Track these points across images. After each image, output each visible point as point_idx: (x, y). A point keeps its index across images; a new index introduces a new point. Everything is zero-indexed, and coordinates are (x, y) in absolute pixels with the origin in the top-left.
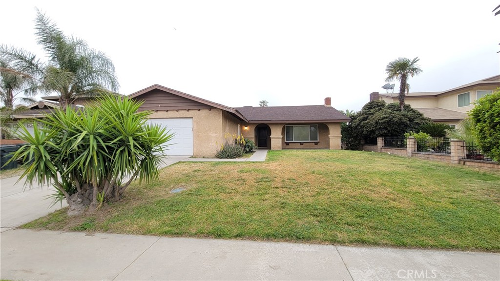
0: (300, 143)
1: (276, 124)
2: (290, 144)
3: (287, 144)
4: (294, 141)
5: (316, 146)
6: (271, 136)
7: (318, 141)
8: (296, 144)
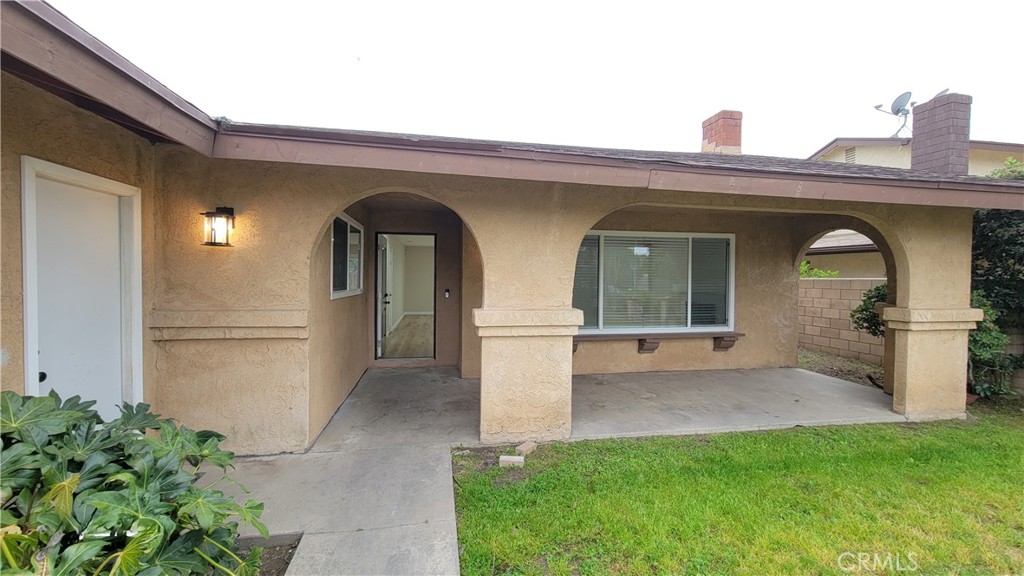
0: (639, 338)
4: (603, 330)
5: (721, 360)
6: (480, 317)
7: (730, 328)
8: (616, 346)
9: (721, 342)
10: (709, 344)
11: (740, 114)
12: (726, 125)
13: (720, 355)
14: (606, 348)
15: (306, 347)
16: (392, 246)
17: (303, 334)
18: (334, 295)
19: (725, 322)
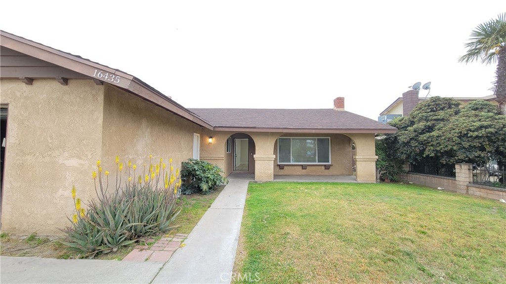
0: (302, 166)
1: (265, 134)
2: (285, 167)
3: (281, 167)
4: (291, 163)
5: (327, 172)
6: (255, 156)
7: (330, 163)
8: (295, 167)
9: (327, 167)
10: (323, 168)
11: (344, 98)
12: (340, 102)
13: (327, 171)
14: (293, 167)
15: (224, 161)
16: (238, 142)
17: (223, 159)
18: (227, 153)
19: (328, 162)
